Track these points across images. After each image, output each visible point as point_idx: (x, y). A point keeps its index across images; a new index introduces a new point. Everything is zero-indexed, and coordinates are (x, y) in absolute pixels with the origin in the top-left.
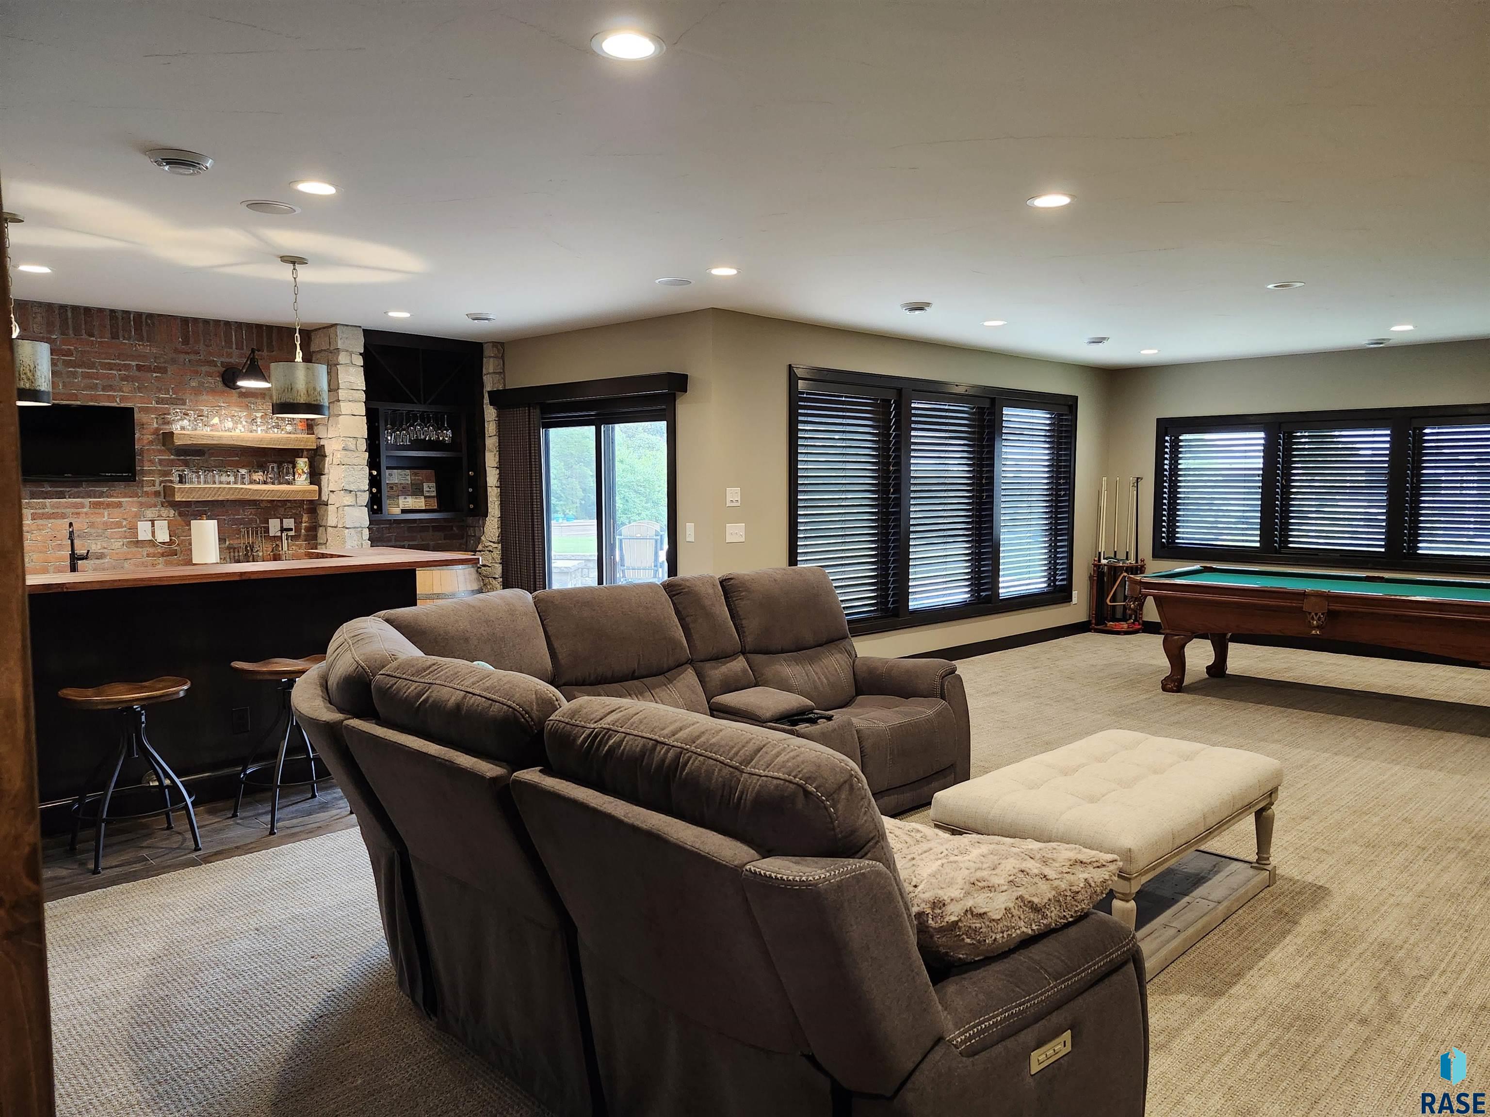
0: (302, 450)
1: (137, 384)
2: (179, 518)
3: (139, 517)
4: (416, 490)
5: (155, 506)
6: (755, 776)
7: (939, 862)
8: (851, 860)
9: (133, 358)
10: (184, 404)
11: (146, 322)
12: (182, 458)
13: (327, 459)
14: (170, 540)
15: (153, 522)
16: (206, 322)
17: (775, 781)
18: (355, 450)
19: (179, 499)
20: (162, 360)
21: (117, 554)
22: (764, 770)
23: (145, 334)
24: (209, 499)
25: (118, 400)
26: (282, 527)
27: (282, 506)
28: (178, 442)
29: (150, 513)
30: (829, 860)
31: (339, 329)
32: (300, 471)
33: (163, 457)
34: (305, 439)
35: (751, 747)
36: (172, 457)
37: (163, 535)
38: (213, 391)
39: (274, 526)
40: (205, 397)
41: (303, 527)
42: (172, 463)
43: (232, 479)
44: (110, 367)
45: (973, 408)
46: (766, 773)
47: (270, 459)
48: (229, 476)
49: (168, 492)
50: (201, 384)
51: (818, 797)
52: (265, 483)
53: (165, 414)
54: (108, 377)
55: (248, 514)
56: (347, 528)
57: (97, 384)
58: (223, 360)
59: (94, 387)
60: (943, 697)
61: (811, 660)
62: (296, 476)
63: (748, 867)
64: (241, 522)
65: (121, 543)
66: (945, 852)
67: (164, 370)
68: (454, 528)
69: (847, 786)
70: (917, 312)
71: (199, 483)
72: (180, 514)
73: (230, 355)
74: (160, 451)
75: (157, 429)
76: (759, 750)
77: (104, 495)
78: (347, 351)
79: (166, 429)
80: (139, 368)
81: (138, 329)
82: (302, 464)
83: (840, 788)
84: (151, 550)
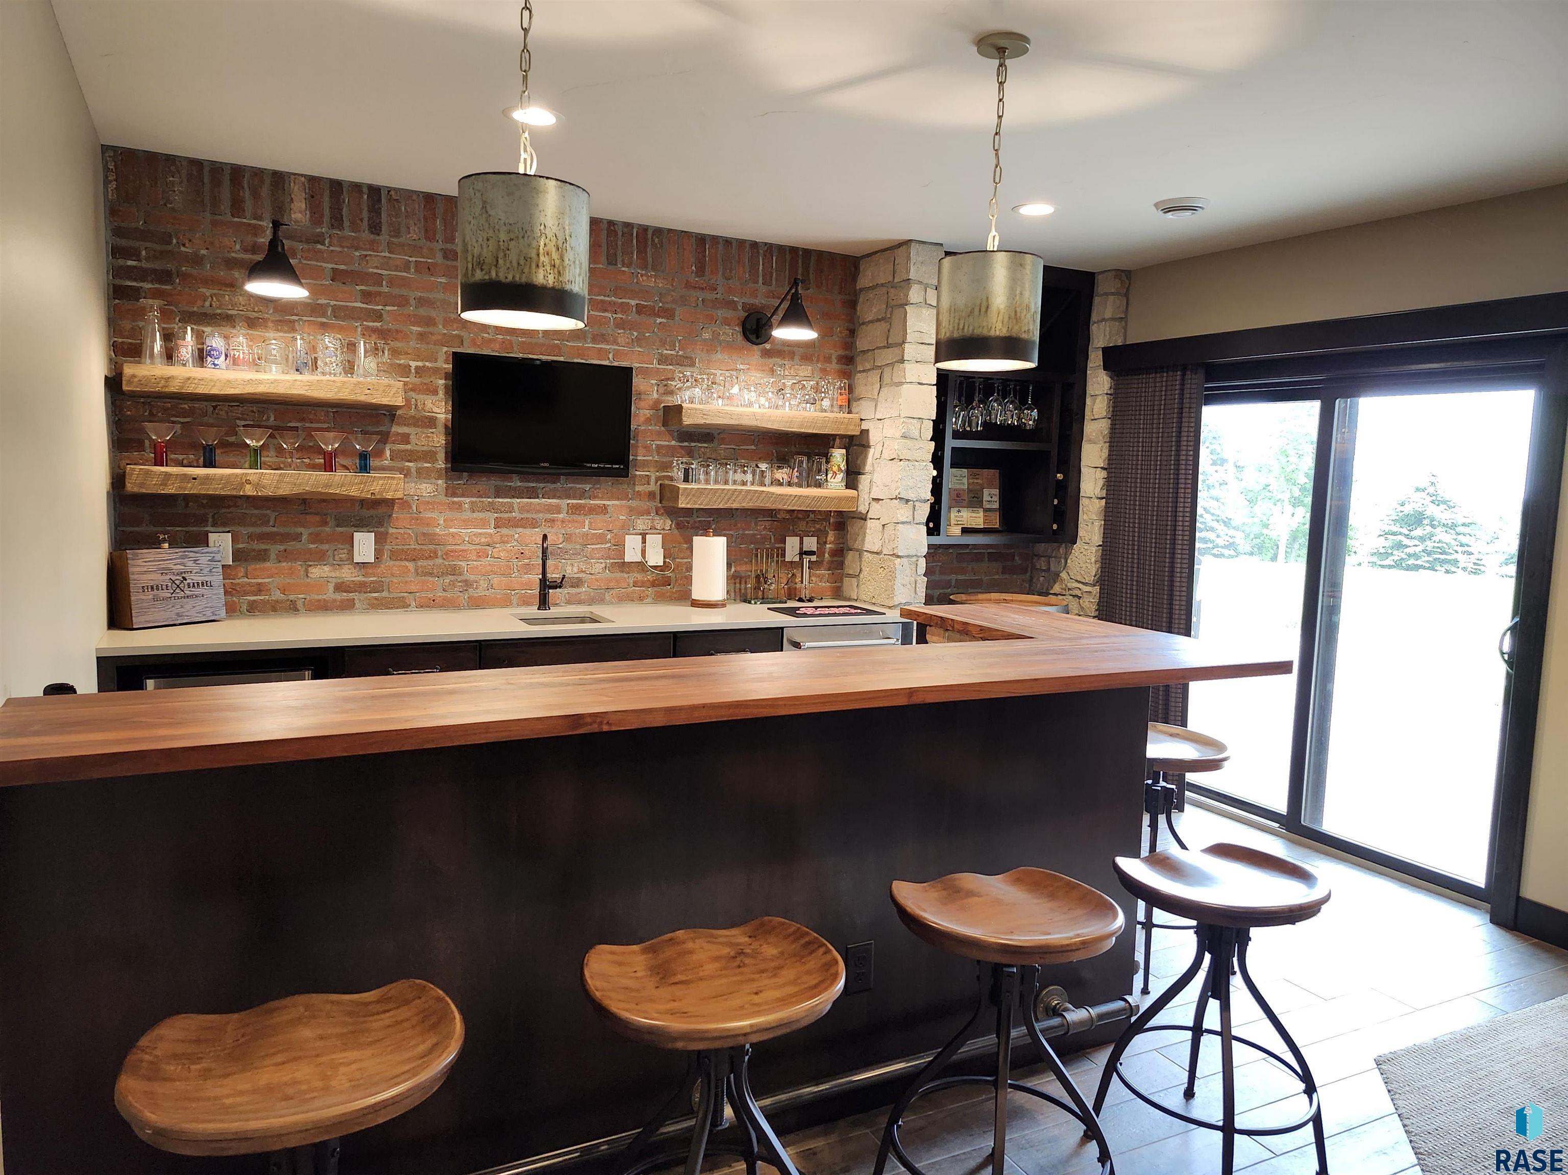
0: (834, 437)
1: (635, 334)
2: (676, 532)
3: (627, 528)
4: (974, 500)
5: (648, 513)
9: (633, 294)
10: (693, 365)
11: (653, 241)
12: (686, 444)
13: (871, 451)
14: (664, 562)
15: (644, 536)
16: (728, 242)
18: (918, 437)
19: (683, 506)
20: (670, 298)
21: (597, 580)
23: (650, 260)
24: (721, 506)
25: (611, 356)
26: (801, 548)
27: (804, 519)
28: (687, 421)
29: (642, 524)
31: (914, 249)
32: (835, 469)
33: (662, 443)
34: (846, 421)
36: (673, 443)
37: (655, 557)
38: (729, 347)
39: (792, 545)
40: (719, 356)
41: (827, 550)
42: (672, 451)
43: (749, 477)
44: (604, 307)
47: (793, 449)
48: (745, 472)
49: (668, 494)
50: (715, 336)
52: (790, 484)
53: (668, 379)
54: (600, 321)
55: (761, 528)
56: (898, 557)
58: (746, 300)
62: (829, 476)
64: (752, 540)
65: (603, 565)
67: (668, 313)
68: (1017, 558)
71: (710, 482)
72: (679, 526)
73: (754, 294)
74: (659, 433)
75: (658, 402)
77: (587, 495)
78: (920, 283)
79: (676, 400)
80: (640, 309)
81: (642, 251)
82: (838, 456)
84: (639, 576)
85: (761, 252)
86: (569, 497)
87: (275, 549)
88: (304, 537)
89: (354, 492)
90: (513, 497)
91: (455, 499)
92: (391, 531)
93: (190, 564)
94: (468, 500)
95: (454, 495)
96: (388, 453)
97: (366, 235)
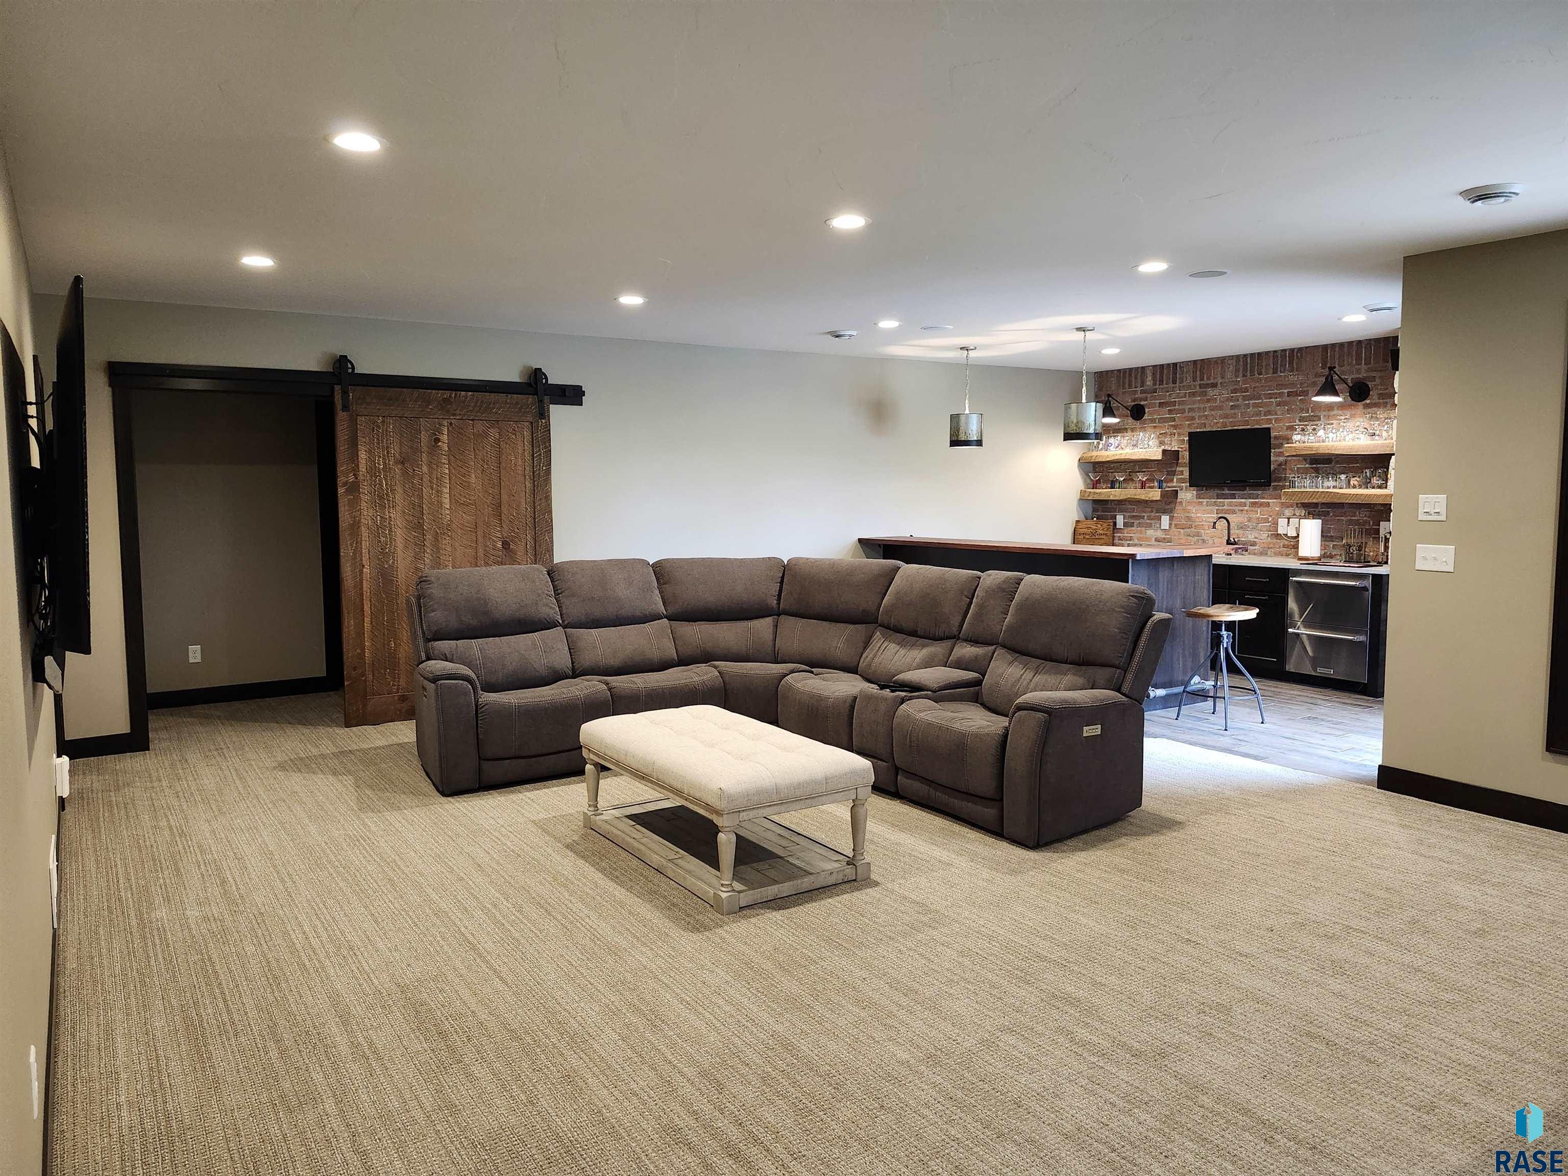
3: (1280, 515)
9: (1286, 386)
11: (1297, 355)
15: (1289, 519)
16: (1341, 345)
29: (1288, 512)
37: (1292, 531)
43: (1333, 484)
44: (1270, 396)
48: (1329, 481)
52: (1360, 487)
54: (1267, 405)
55: (1360, 516)
57: (1260, 411)
58: (1353, 376)
59: (1259, 414)
64: (1357, 523)
65: (1266, 535)
71: (1305, 487)
73: (1358, 371)
80: (1289, 394)
81: (1291, 362)
84: (1286, 542)
87: (1136, 522)
88: (1146, 517)
90: (1225, 499)
91: (1200, 500)
92: (1175, 515)
94: (1205, 500)
95: (1200, 498)
96: (1175, 480)
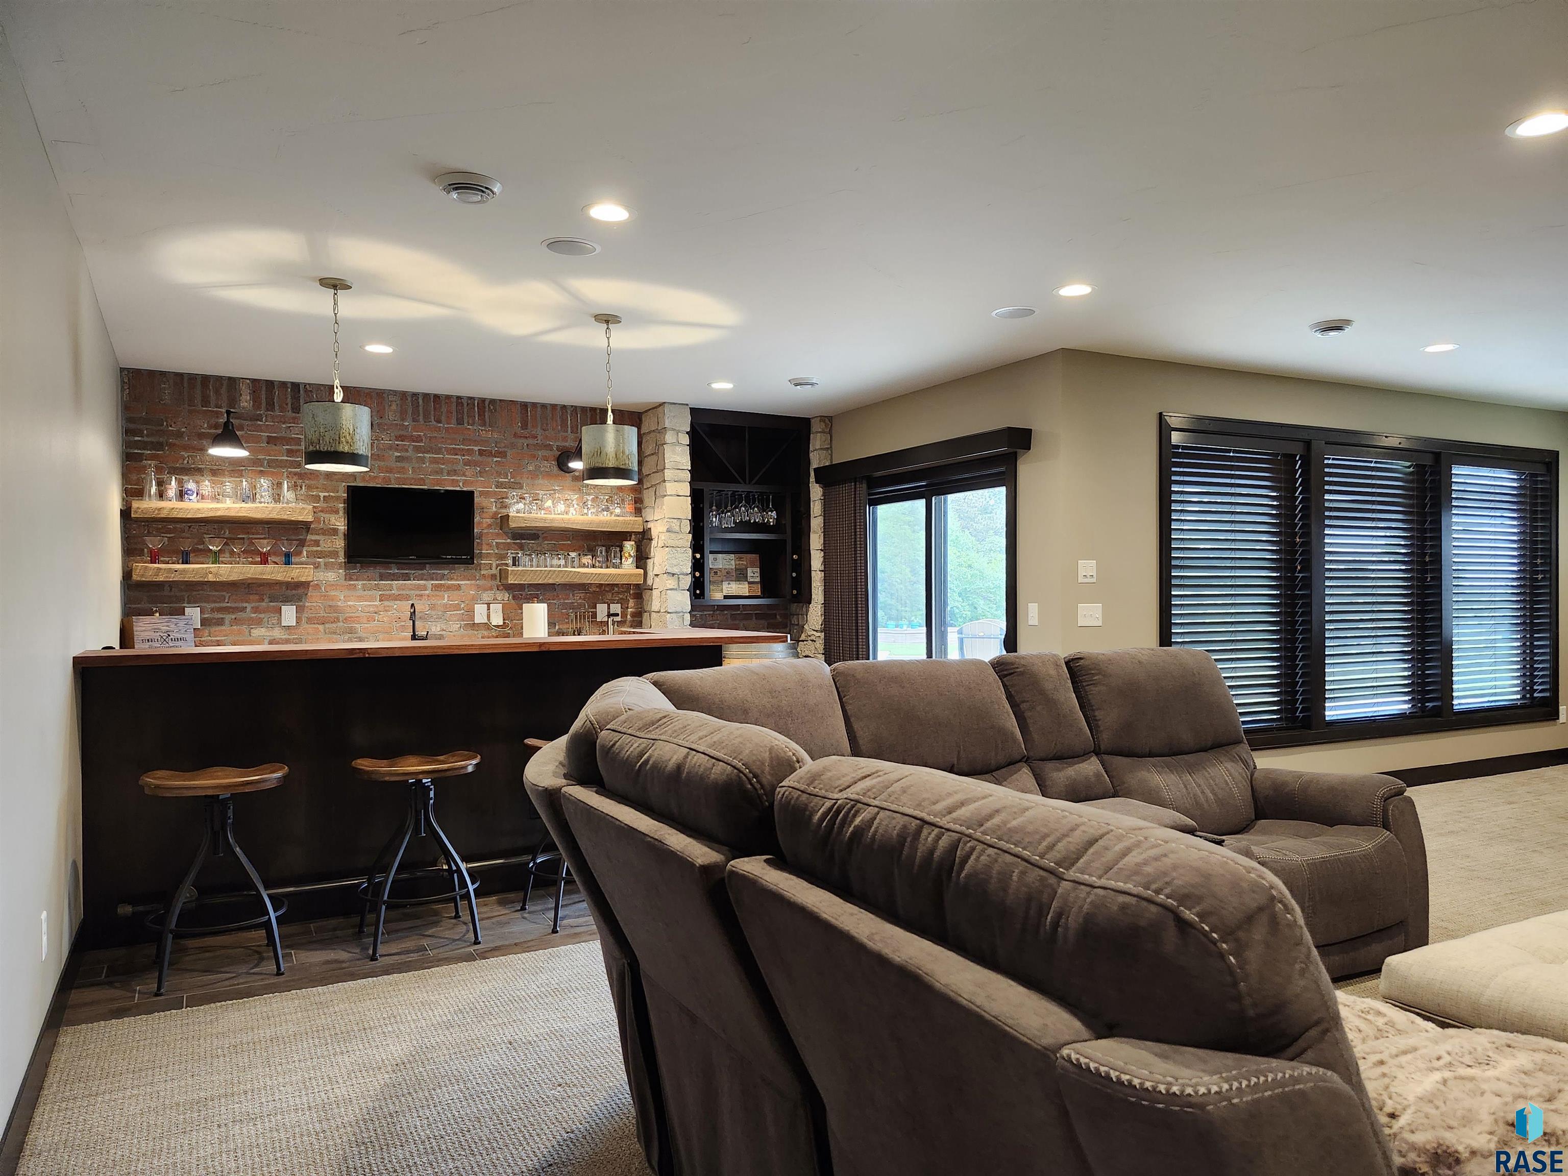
0: (630, 533)
1: (479, 469)
2: (513, 601)
3: (475, 600)
4: (741, 575)
5: (491, 589)
6: (1082, 887)
7: (1437, 1076)
8: (1274, 1063)
9: (476, 443)
10: (521, 488)
11: (489, 408)
12: (518, 541)
13: (653, 542)
14: (504, 623)
15: (488, 604)
16: (544, 406)
17: (1122, 899)
18: (679, 531)
19: (512, 582)
20: (503, 445)
21: (454, 636)
22: (1100, 877)
23: (487, 420)
24: (540, 582)
25: (461, 484)
26: (609, 612)
27: (610, 591)
28: (513, 525)
29: (487, 596)
30: (1229, 1058)
31: (667, 408)
32: (627, 555)
33: (500, 541)
34: (632, 522)
35: (1077, 838)
36: (509, 541)
37: (497, 620)
38: (548, 475)
39: (602, 610)
40: (540, 481)
41: (629, 613)
42: (508, 547)
43: (562, 562)
44: (455, 452)
45: (1409, 467)
46: (1103, 882)
47: (599, 543)
48: (560, 559)
49: (503, 575)
50: (538, 468)
51: (1205, 934)
52: (594, 566)
53: (503, 498)
54: (453, 462)
55: (577, 598)
56: (669, 613)
57: (442, 469)
58: (559, 444)
59: (439, 472)
60: (1386, 826)
61: (1191, 769)
62: (623, 560)
63: (1065, 1052)
64: (571, 606)
65: (459, 626)
66: (1447, 1059)
67: (503, 454)
68: (778, 617)
69: (1264, 918)
70: (1332, 333)
71: (532, 566)
72: (514, 598)
73: (564, 439)
74: (498, 534)
75: (496, 513)
76: (1092, 842)
77: (445, 577)
78: (673, 430)
79: (504, 512)
80: (481, 453)
81: (481, 414)
82: (629, 547)
83: (1249, 919)
84: (486, 633)
85: (569, 412)
86: (432, 579)
87: (228, 617)
88: (248, 610)
89: (279, 577)
90: (393, 580)
91: (352, 582)
92: (307, 604)
93: (173, 626)
94: (360, 583)
95: (351, 579)
96: (305, 553)
97: (290, 414)
